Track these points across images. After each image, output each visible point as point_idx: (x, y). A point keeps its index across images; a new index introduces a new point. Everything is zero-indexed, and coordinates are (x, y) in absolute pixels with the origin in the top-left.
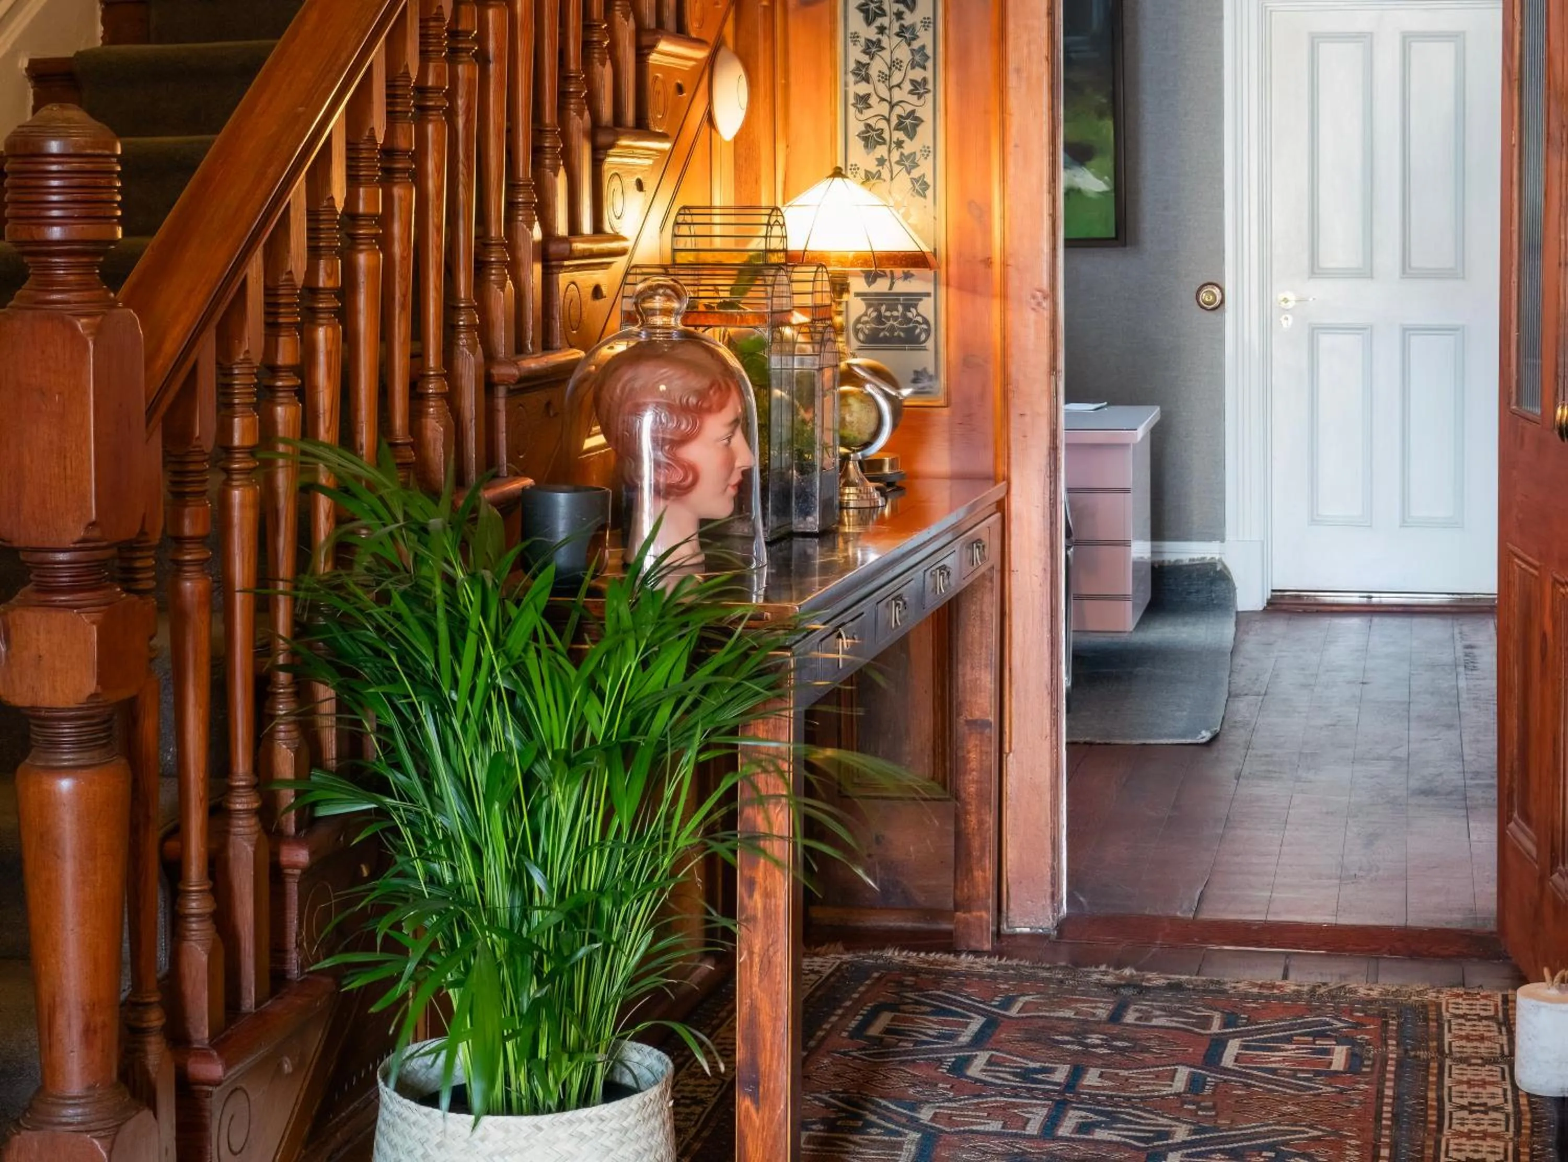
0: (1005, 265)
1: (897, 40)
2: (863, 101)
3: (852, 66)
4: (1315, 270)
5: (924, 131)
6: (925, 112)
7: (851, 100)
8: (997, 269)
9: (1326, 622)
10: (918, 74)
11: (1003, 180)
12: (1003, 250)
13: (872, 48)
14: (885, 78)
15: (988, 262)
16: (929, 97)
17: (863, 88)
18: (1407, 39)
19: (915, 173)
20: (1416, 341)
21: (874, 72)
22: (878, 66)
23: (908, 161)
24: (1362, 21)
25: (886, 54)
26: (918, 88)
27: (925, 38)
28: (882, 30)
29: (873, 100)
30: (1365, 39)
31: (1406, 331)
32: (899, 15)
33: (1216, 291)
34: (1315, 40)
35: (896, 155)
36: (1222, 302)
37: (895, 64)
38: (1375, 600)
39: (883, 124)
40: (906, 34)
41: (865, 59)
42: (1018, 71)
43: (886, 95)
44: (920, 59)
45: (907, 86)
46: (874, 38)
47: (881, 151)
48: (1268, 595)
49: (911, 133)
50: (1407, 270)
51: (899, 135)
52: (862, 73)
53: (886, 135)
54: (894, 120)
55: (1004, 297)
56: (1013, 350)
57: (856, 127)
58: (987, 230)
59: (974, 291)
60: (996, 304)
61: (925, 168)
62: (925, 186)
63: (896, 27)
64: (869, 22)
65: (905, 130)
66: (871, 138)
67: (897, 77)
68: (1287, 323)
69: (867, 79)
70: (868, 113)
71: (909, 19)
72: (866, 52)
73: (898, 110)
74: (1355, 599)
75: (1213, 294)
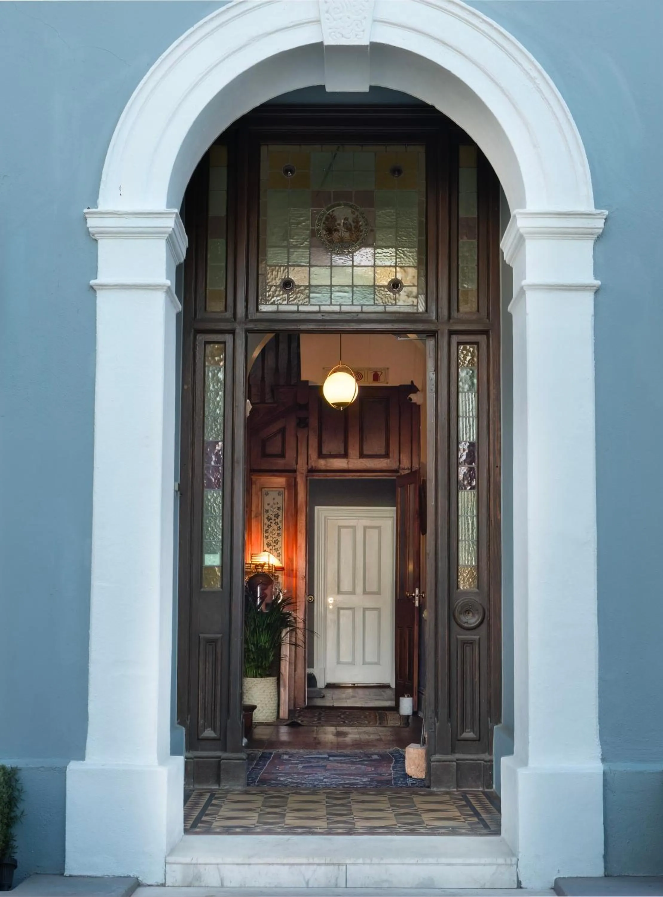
0: (296, 571)
1: (274, 525)
2: (267, 537)
3: (265, 530)
4: (339, 592)
5: (280, 544)
6: (280, 539)
7: (265, 537)
8: (295, 572)
9: (343, 690)
10: (278, 532)
11: (296, 554)
12: (296, 568)
13: (269, 526)
14: (272, 532)
15: (293, 570)
16: (281, 536)
17: (267, 535)
18: (365, 528)
19: (278, 552)
20: (367, 612)
21: (269, 532)
22: (270, 530)
23: (276, 550)
24: (352, 522)
25: (272, 528)
26: (279, 535)
27: (280, 525)
28: (271, 523)
29: (269, 537)
30: (354, 527)
31: (365, 609)
32: (275, 520)
33: (312, 597)
34: (340, 527)
35: (274, 548)
36: (314, 600)
37: (274, 530)
38: (356, 685)
39: (271, 542)
40: (277, 524)
41: (268, 528)
42: (300, 532)
43: (272, 536)
44: (279, 529)
45: (276, 534)
46: (269, 524)
47: (271, 547)
48: (326, 684)
49: (277, 544)
50: (365, 592)
51: (275, 544)
52: (267, 531)
53: (272, 544)
54: (273, 541)
55: (296, 577)
56: (298, 588)
57: (265, 542)
58: (293, 564)
59: (289, 576)
60: (294, 579)
61: (280, 551)
62: (280, 554)
63: (274, 522)
64: (268, 521)
65: (276, 543)
66: (269, 545)
67: (274, 532)
68: (331, 607)
69: (268, 533)
70: (268, 540)
71: (277, 521)
72: (268, 527)
73: (274, 539)
74: (350, 685)
75: (311, 597)
